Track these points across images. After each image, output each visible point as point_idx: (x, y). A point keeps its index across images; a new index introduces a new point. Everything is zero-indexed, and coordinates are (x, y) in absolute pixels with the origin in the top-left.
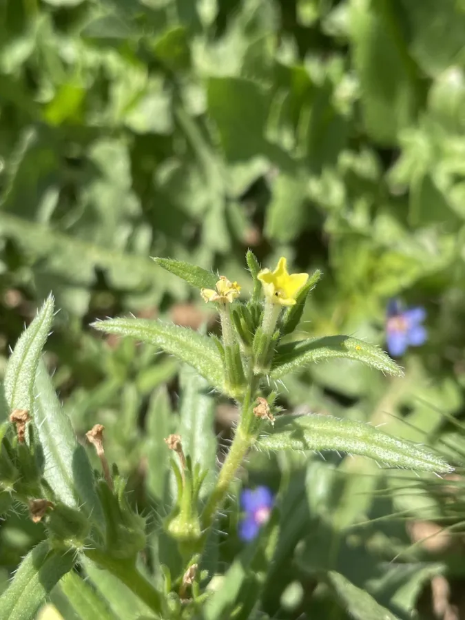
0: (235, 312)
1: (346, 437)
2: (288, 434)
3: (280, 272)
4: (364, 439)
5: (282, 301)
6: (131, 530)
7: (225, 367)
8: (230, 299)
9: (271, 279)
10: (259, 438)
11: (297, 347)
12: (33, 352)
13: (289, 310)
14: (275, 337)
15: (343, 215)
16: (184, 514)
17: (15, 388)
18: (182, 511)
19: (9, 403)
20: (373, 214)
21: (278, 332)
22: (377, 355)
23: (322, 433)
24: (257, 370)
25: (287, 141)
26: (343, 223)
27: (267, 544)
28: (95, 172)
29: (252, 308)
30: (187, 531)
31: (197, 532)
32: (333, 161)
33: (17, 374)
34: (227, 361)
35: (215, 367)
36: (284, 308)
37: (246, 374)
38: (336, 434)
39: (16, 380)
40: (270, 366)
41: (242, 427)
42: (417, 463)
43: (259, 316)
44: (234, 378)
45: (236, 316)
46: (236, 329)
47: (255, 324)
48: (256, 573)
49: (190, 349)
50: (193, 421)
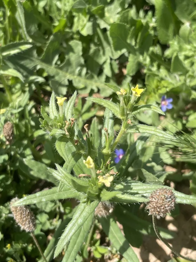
0: (124, 97)
1: (150, 130)
2: (135, 129)
3: (137, 88)
4: (154, 131)
5: (137, 95)
6: (94, 151)
7: (120, 111)
8: (124, 94)
9: (134, 90)
10: (127, 130)
11: (139, 107)
12: (72, 105)
13: (137, 97)
14: (134, 104)
15: (150, 67)
16: (107, 148)
17: (67, 114)
18: (106, 147)
19: (66, 117)
20: (159, 67)
21: (135, 103)
22: (159, 110)
23: (144, 129)
24: (128, 112)
25: (133, 43)
26: (150, 70)
27: (126, 159)
28: (70, 49)
29: (128, 97)
30: (107, 152)
31: (110, 153)
32: (148, 50)
33: (68, 110)
34: (121, 109)
35: (117, 111)
36: (136, 97)
37: (125, 113)
38: (147, 129)
39: (68, 112)
40: (131, 111)
41: (123, 127)
42: (167, 137)
43: (130, 99)
44: (122, 114)
45: (124, 99)
46: (124, 102)
47: (129, 101)
48: (123, 166)
49: (111, 106)
50: (108, 126)
